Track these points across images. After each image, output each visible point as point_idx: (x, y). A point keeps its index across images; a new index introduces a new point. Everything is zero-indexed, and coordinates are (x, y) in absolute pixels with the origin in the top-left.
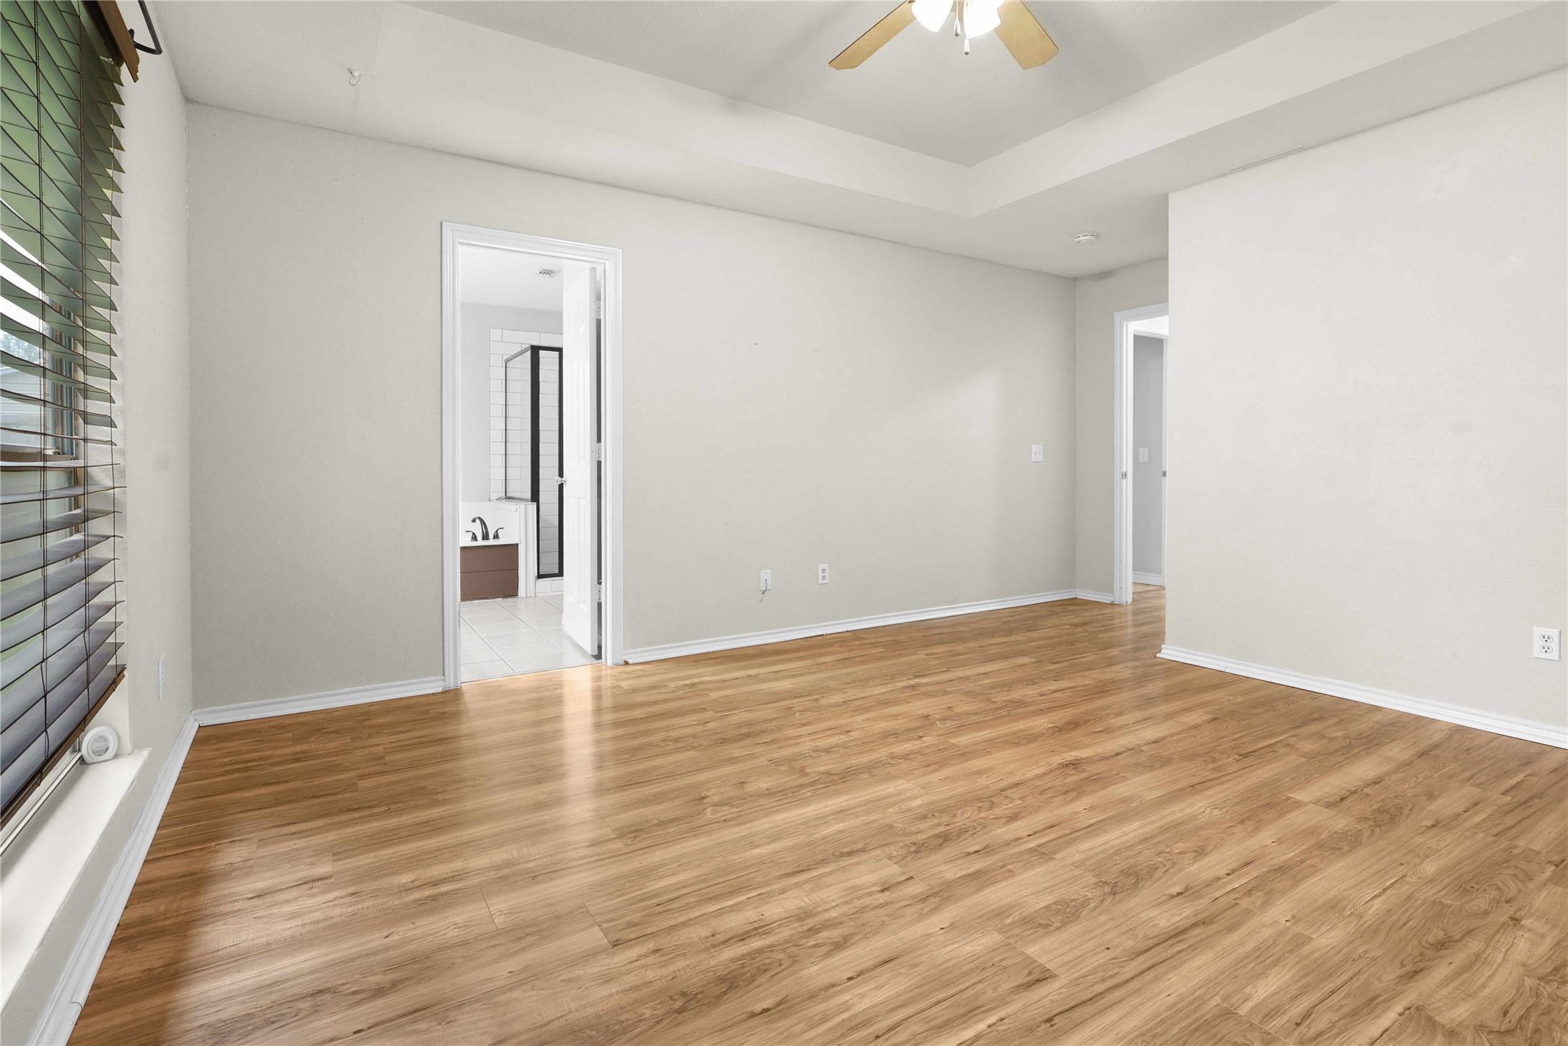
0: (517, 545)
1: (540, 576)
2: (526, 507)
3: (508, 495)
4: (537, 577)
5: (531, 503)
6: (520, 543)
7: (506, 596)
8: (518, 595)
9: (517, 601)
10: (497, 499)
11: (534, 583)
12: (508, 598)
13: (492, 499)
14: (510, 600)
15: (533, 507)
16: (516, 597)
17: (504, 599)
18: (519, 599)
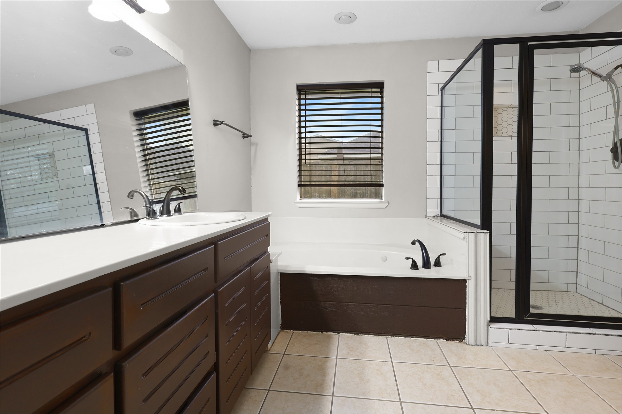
0: (465, 281)
1: (494, 320)
2: (476, 236)
3: (444, 213)
4: (489, 319)
5: (481, 230)
6: (468, 279)
7: (451, 338)
8: (464, 339)
9: (465, 345)
10: (433, 217)
11: (486, 327)
12: (453, 341)
13: (426, 218)
14: (456, 343)
15: (486, 236)
16: (463, 341)
17: (448, 341)
18: (467, 344)
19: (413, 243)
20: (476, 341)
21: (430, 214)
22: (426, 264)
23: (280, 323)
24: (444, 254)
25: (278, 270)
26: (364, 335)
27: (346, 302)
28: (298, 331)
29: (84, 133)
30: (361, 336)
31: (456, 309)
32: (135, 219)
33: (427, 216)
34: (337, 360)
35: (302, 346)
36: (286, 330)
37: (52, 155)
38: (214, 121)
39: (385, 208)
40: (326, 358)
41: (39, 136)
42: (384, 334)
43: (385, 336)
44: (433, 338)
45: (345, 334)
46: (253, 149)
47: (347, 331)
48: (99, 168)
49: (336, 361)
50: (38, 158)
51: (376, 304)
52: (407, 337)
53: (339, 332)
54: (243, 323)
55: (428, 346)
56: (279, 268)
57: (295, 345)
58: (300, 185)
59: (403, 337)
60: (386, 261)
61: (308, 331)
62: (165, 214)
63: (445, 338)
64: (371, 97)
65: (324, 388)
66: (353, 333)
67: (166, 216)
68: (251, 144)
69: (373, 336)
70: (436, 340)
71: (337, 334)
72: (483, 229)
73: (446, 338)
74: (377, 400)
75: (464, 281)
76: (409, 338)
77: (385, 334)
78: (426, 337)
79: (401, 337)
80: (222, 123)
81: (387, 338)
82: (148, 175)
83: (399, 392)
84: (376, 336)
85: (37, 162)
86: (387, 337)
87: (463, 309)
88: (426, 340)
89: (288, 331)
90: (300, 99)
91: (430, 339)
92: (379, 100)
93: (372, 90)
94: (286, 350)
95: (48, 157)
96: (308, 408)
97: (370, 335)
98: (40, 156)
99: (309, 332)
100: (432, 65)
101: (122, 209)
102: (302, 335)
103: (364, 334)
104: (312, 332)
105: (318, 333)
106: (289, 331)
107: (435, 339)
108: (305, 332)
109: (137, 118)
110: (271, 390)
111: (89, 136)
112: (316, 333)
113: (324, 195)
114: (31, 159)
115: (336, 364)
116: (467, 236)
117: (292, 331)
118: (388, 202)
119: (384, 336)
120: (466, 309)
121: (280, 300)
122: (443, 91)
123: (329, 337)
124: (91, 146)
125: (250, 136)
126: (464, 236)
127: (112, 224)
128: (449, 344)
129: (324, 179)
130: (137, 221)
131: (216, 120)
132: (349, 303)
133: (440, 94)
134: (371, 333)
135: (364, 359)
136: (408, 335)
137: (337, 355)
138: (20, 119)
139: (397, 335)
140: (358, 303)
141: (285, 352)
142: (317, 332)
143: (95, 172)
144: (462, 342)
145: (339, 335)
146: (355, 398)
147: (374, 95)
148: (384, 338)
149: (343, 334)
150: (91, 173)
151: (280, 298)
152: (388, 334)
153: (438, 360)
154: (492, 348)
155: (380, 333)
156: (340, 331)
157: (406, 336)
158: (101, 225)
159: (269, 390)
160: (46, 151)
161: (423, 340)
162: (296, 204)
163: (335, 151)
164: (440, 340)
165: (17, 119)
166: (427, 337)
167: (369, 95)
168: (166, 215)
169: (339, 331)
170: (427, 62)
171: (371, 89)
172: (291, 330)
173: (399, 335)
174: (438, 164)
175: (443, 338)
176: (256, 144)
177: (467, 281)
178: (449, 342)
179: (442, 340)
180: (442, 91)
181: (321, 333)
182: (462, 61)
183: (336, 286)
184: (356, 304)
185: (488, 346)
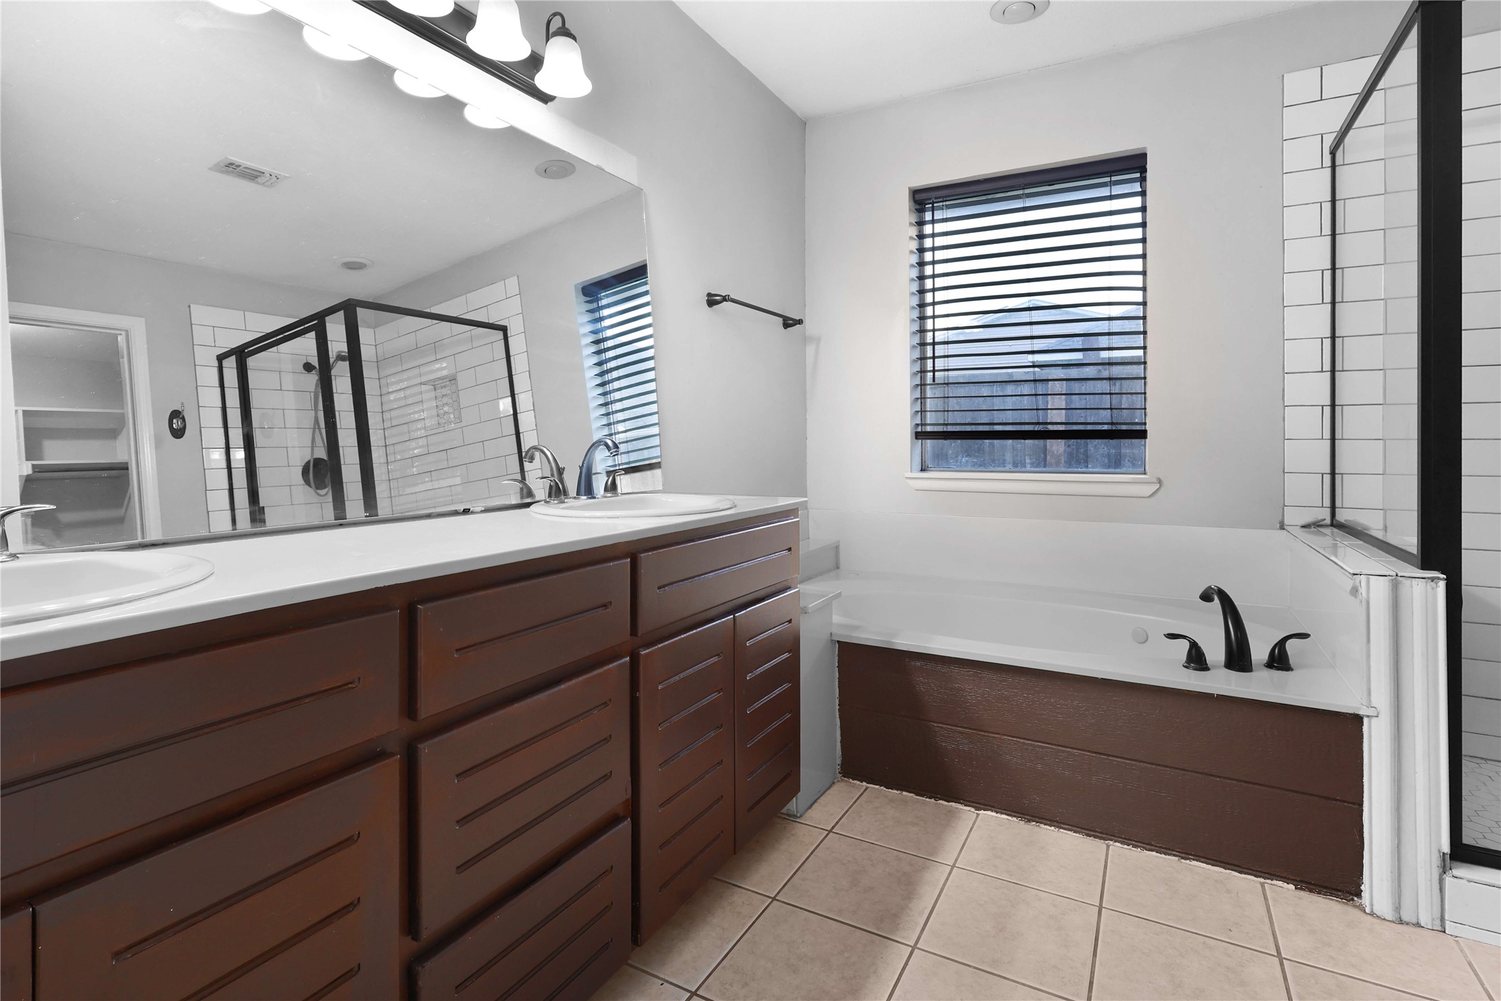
1: (1466, 854)
2: (1398, 588)
3: (1342, 516)
4: (1446, 848)
5: (1419, 570)
6: (1368, 716)
7: (1311, 884)
8: (1358, 894)
9: (1357, 913)
10: (1303, 527)
11: (1436, 872)
12: (1319, 893)
13: (1282, 527)
14: (1327, 900)
15: (1433, 588)
16: (1353, 900)
17: (1301, 889)
18: (1368, 910)
19: (1206, 597)
20: (1398, 909)
21: (1295, 517)
22: (1238, 658)
23: (839, 761)
24: (1304, 636)
25: (831, 634)
26: (1046, 827)
27: (997, 734)
28: (877, 787)
29: (500, 334)
30: (1037, 828)
31: (1327, 798)
32: (529, 500)
33: (1286, 522)
34: (952, 870)
35: (876, 821)
36: (851, 780)
37: (453, 379)
38: (709, 295)
39: (1148, 497)
40: (926, 860)
41: (436, 346)
42: (1101, 833)
43: (1105, 839)
44: (1251, 872)
45: (994, 814)
46: (810, 350)
47: (1000, 809)
48: (524, 400)
49: (950, 874)
50: (434, 385)
51: (1077, 749)
52: (1170, 855)
53: (978, 805)
54: (712, 734)
55: (1228, 891)
56: (834, 631)
57: (861, 817)
58: (920, 435)
59: (1157, 852)
60: (1144, 642)
61: (902, 790)
62: (583, 494)
63: (1291, 880)
64: (1111, 197)
65: (899, 924)
66: (1018, 817)
67: (585, 497)
68: (805, 340)
69: (1069, 832)
70: (1262, 880)
71: (973, 810)
72: (1425, 565)
73: (1296, 880)
74: (1024, 985)
75: (1357, 720)
76: (1176, 858)
77: (1106, 834)
78: (1229, 866)
79: (1152, 850)
80: (725, 299)
81: (1108, 846)
82: (608, 414)
83: (1091, 983)
84: (1077, 835)
85: (433, 394)
86: (1111, 842)
87: (1354, 804)
88: (1229, 874)
89: (855, 782)
90: (921, 223)
91: (1240, 872)
92: (1136, 202)
93: (1114, 178)
94: (837, 823)
95: (448, 383)
96: (848, 957)
97: (1061, 830)
98: (436, 383)
99: (904, 793)
100: (1300, 84)
101: (505, 482)
102: (886, 797)
103: (1045, 824)
104: (912, 795)
105: (927, 799)
106: (858, 782)
107: (1260, 877)
108: (896, 791)
109: (589, 299)
110: (778, 900)
111: (510, 339)
112: (921, 798)
113: (1028, 461)
114: (424, 388)
115: (947, 879)
116: (1363, 584)
117: (864, 784)
118: (1160, 482)
119: (1101, 838)
120: (1361, 804)
121: (839, 705)
122: (1339, 154)
123: (952, 814)
124: (512, 358)
125: (800, 322)
126: (1354, 583)
127: (483, 509)
128: (1300, 899)
129: (984, 417)
130: (528, 505)
131: (713, 293)
132: (1005, 735)
133: (1327, 162)
134: (1064, 824)
135: (1025, 882)
136: (1173, 850)
137: (956, 860)
138: (401, 318)
139: (1140, 844)
140: (1028, 740)
141: (833, 827)
142: (923, 797)
143: (518, 412)
144: (1349, 901)
145: (978, 814)
146: (970, 966)
147: (1117, 190)
148: (1101, 844)
149: (989, 813)
150: (512, 412)
151: (837, 700)
152: (1114, 836)
153: (1247, 933)
154: (1457, 941)
155: (1091, 831)
156: (983, 805)
157: (1166, 851)
158: (464, 510)
159: (774, 899)
160: (445, 373)
161: (1217, 872)
162: (908, 481)
163: (1077, 343)
164: (1275, 882)
165: (397, 319)
166: (1231, 867)
167: (1105, 192)
168: (585, 495)
169: (981, 802)
170: (1283, 76)
171: (1111, 176)
172: (862, 782)
173: (1146, 844)
174: (1322, 371)
175: (1286, 880)
176: (818, 340)
177: (1366, 720)
178: (1302, 893)
179: (1280, 883)
180: (1333, 153)
181: (933, 800)
182: (1372, 63)
183: (971, 689)
184: (1022, 741)
185: (1444, 932)
